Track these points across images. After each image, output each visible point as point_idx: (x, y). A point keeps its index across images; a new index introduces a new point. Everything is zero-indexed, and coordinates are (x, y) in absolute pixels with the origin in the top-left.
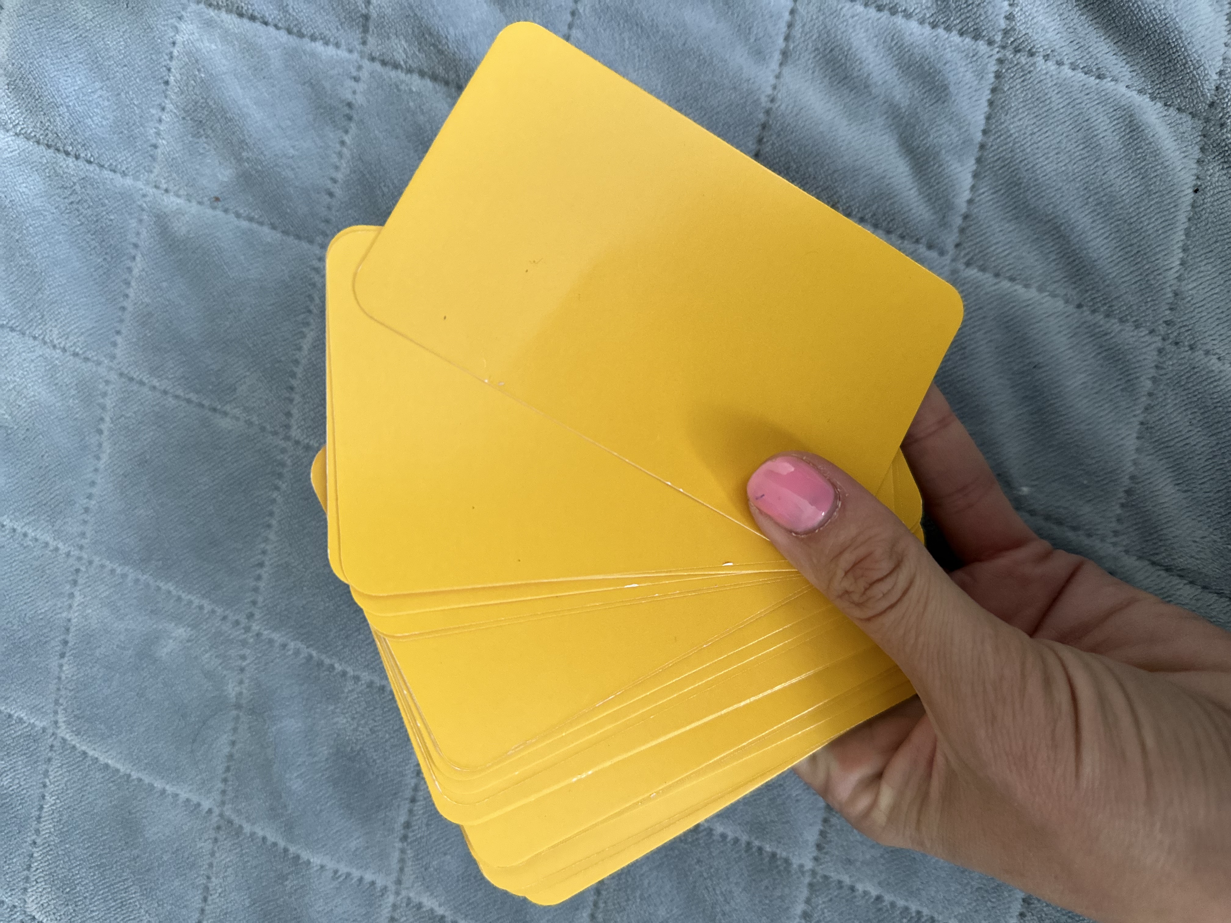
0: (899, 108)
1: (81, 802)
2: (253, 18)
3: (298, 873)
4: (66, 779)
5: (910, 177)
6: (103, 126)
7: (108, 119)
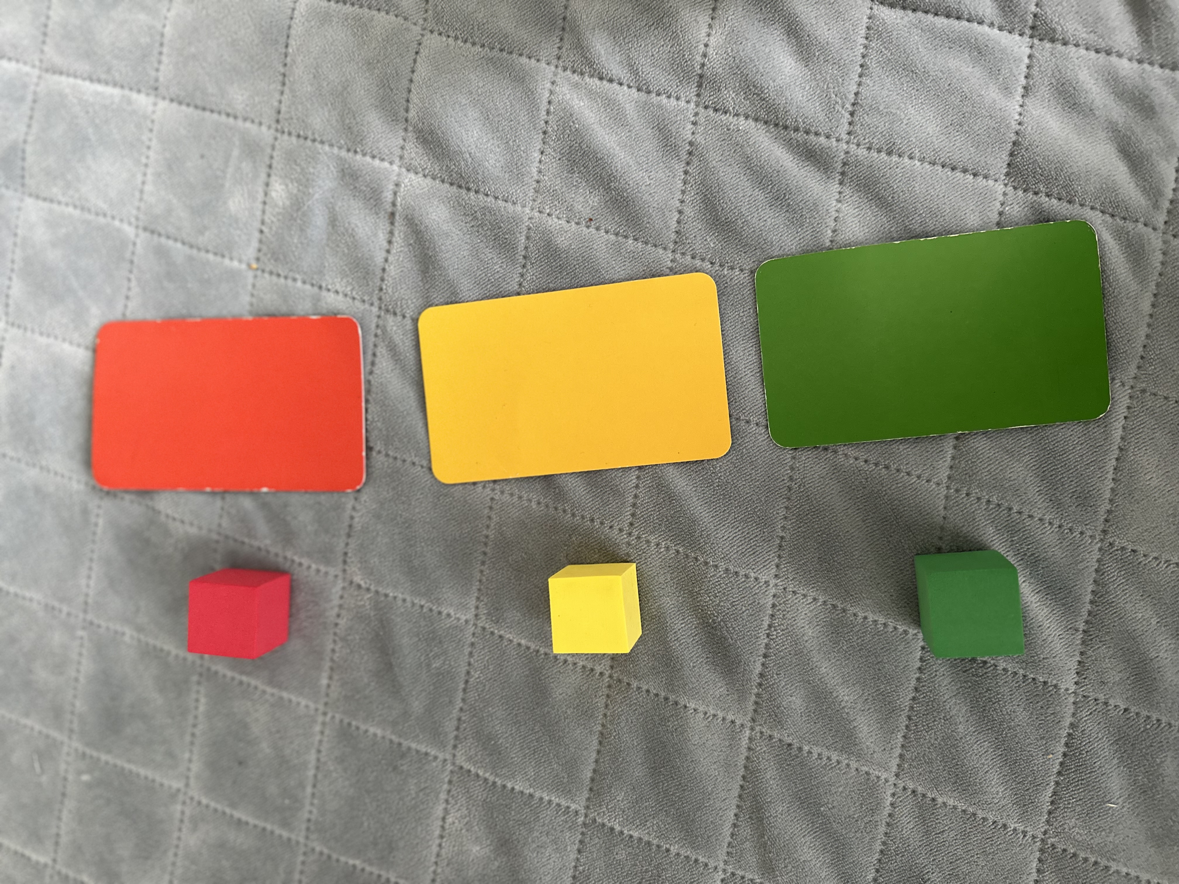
0: (1118, 124)
1: (499, 674)
2: (611, 81)
3: (677, 716)
4: (487, 658)
5: (1128, 174)
6: (496, 167)
7: (499, 161)
